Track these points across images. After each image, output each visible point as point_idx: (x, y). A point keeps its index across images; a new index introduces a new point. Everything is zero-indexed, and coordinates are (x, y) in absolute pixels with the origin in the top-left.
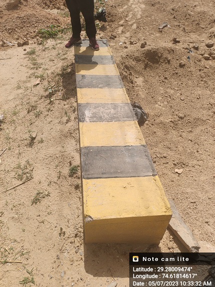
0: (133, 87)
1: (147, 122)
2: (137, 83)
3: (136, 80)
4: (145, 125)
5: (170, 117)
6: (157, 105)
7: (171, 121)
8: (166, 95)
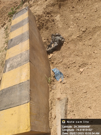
0: (55, 23)
1: (65, 43)
2: (57, 19)
3: (56, 18)
4: (64, 45)
5: (78, 33)
6: (69, 29)
7: (78, 36)
8: (75, 19)
